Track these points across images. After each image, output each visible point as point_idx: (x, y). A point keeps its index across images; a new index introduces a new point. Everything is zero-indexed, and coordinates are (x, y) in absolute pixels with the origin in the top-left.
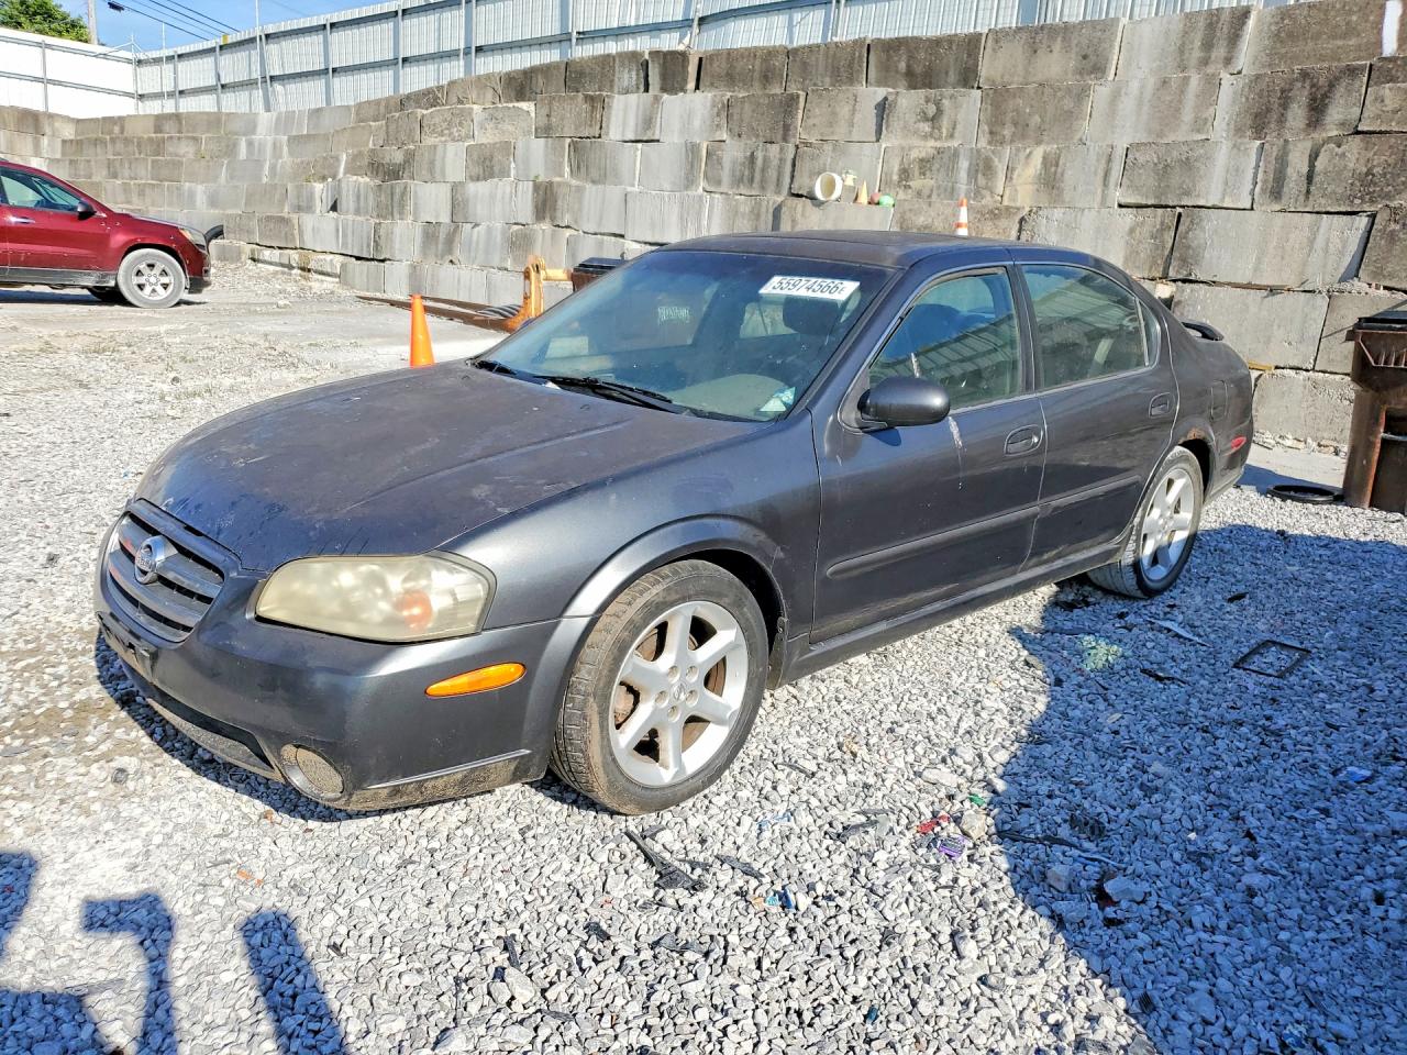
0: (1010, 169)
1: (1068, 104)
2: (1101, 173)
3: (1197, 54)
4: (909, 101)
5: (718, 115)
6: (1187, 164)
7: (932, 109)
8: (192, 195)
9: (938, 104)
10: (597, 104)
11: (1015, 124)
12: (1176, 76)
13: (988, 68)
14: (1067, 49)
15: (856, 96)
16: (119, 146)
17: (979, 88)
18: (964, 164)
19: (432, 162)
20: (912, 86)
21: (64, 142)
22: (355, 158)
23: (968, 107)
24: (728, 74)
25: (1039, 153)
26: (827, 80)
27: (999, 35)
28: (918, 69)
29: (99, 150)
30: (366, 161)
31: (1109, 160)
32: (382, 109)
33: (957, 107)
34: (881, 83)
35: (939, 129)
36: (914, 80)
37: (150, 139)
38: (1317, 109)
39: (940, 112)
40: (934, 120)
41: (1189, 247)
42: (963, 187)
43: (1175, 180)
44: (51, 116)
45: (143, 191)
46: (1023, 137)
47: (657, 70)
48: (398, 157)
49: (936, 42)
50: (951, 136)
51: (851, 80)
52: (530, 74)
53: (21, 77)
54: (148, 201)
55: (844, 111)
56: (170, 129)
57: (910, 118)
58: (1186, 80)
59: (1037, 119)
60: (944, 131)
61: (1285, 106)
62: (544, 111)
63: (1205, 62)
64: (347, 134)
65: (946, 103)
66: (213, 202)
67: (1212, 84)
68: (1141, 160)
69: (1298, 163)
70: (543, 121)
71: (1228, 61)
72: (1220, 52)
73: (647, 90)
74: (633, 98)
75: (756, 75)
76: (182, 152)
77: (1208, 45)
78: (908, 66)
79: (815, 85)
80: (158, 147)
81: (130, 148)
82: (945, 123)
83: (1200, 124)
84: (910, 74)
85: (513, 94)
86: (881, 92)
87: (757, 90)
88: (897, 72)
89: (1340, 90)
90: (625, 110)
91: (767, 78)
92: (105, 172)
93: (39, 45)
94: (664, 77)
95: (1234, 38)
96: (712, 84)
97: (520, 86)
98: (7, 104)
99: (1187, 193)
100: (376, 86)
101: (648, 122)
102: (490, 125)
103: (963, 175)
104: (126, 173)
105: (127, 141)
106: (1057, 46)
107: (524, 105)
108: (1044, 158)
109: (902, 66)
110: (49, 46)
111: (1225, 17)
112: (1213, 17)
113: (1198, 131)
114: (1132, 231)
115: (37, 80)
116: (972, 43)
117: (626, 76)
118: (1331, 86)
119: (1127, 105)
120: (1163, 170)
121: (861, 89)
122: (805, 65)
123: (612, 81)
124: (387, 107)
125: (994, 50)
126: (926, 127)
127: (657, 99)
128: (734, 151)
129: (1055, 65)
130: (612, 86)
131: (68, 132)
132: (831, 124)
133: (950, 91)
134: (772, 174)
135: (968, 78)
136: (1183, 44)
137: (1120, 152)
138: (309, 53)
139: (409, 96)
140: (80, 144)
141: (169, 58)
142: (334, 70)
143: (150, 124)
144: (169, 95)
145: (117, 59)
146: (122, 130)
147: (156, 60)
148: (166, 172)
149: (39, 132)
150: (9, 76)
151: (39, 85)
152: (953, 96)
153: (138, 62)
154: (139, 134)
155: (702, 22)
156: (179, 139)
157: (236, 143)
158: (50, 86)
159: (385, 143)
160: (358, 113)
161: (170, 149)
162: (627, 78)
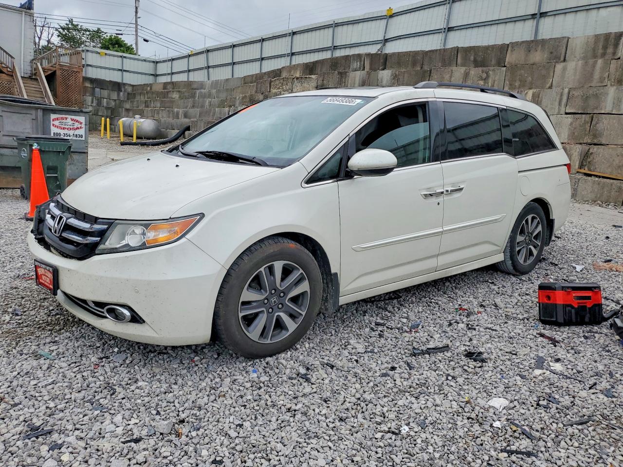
1: (544, 72)
2: (558, 100)
3: (600, 51)
4: (474, 72)
5: (394, 79)
6: (596, 96)
7: (484, 75)
8: (178, 113)
9: (487, 73)
10: (343, 75)
11: (520, 81)
12: (591, 61)
13: (510, 58)
14: (543, 50)
15: (452, 71)
16: (150, 95)
17: (505, 66)
20: (476, 66)
21: (128, 94)
22: (243, 98)
23: (500, 75)
24: (398, 62)
25: (531, 92)
26: (440, 64)
27: (515, 45)
28: (479, 59)
29: (142, 97)
30: (248, 99)
31: (562, 95)
32: (254, 79)
33: (495, 74)
34: (463, 65)
35: (488, 83)
36: (477, 64)
37: (162, 92)
39: (488, 76)
40: (486, 80)
41: (597, 130)
43: (592, 102)
44: (125, 84)
45: (159, 112)
46: (524, 86)
47: (368, 62)
48: (261, 98)
49: (487, 48)
51: (450, 65)
52: (315, 64)
53: (114, 69)
54: (160, 116)
55: (447, 76)
56: (169, 88)
57: (476, 79)
58: (595, 62)
59: (530, 78)
60: (490, 84)
62: (321, 79)
63: (603, 55)
64: (240, 88)
65: (491, 72)
66: (186, 116)
67: (607, 63)
68: (576, 94)
70: (320, 83)
71: (614, 54)
72: (610, 50)
73: (364, 70)
74: (358, 73)
75: (410, 63)
76: (173, 97)
77: (605, 48)
78: (475, 58)
79: (435, 66)
80: (166, 95)
81: (154, 96)
82: (490, 81)
83: (602, 79)
84: (475, 61)
85: (308, 72)
86: (463, 70)
87: (410, 68)
88: (470, 60)
90: (355, 78)
91: (414, 64)
92: (144, 105)
93: (121, 57)
94: (371, 64)
95: (616, 45)
96: (391, 67)
97: (311, 68)
98: (108, 79)
99: (597, 108)
100: (253, 69)
101: (365, 82)
102: (299, 85)
104: (152, 105)
105: (153, 93)
106: (539, 49)
107: (314, 76)
108: (533, 95)
109: (472, 58)
110: (125, 57)
111: (613, 36)
112: (607, 36)
113: (602, 82)
114: (571, 124)
115: (121, 70)
116: (503, 49)
117: (355, 64)
119: (570, 71)
120: (586, 99)
121: (454, 68)
122: (430, 58)
123: (349, 66)
124: (256, 77)
125: (512, 51)
126: (482, 83)
127: (368, 73)
129: (538, 57)
130: (349, 68)
131: (129, 89)
133: (492, 68)
135: (501, 63)
136: (594, 47)
137: (566, 90)
138: (225, 57)
139: (265, 73)
140: (135, 94)
141: (169, 60)
142: (234, 63)
143: (161, 86)
144: (168, 74)
145: (150, 61)
146: (151, 89)
147: (164, 61)
148: (167, 105)
149: (120, 90)
150: (110, 69)
151: (120, 73)
152: (493, 70)
153: (157, 62)
154: (157, 90)
155: (386, 41)
156: (173, 91)
157: (195, 93)
158: (124, 73)
159: (256, 92)
160: (244, 80)
161: (170, 96)
162: (356, 65)
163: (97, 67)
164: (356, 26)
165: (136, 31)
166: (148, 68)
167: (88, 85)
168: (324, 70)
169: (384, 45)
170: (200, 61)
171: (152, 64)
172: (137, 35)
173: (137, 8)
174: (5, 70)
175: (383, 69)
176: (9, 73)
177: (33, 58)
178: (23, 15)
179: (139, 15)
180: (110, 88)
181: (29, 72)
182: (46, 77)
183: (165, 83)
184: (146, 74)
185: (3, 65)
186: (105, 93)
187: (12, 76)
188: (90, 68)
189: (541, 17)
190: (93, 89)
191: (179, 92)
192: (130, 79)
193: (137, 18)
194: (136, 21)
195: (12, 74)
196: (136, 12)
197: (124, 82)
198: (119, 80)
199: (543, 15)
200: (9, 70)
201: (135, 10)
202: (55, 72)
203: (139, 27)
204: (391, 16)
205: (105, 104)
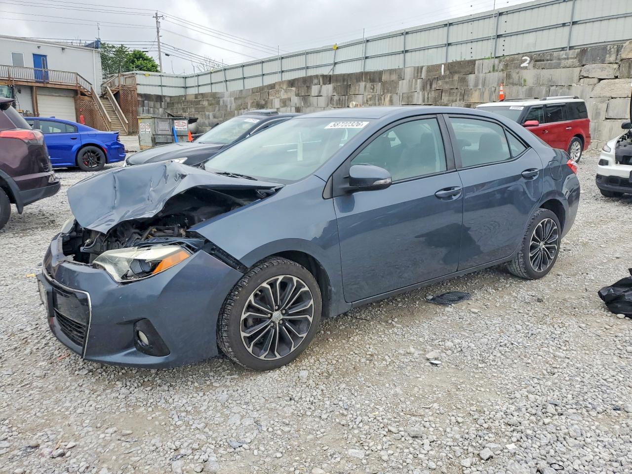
0: (384, 99)
1: (395, 85)
3: (416, 75)
4: (369, 85)
5: (333, 89)
6: (411, 96)
8: (209, 115)
9: (374, 86)
10: (309, 88)
11: (386, 90)
13: (384, 78)
14: (396, 73)
15: (360, 84)
16: (185, 103)
17: (381, 82)
18: (377, 98)
19: (272, 103)
20: (370, 82)
21: (168, 103)
22: (252, 103)
23: (378, 86)
24: (336, 80)
25: (389, 95)
26: (354, 81)
27: (385, 71)
28: (372, 78)
29: (179, 105)
30: (255, 104)
33: (377, 86)
34: (365, 81)
36: (372, 81)
37: (194, 101)
38: (431, 85)
40: (373, 89)
42: (377, 103)
43: (410, 99)
44: (165, 96)
46: (387, 92)
47: (322, 79)
48: (263, 102)
49: (374, 73)
50: (376, 92)
51: (360, 81)
52: (295, 80)
53: (156, 86)
55: (357, 88)
56: (200, 98)
57: (369, 89)
58: (413, 80)
59: (390, 88)
61: (427, 85)
62: (297, 90)
64: (250, 97)
66: (215, 117)
67: (416, 81)
69: (426, 96)
70: (297, 92)
71: (421, 76)
72: (419, 74)
73: (319, 84)
74: (317, 86)
75: (342, 80)
76: (204, 104)
77: (418, 73)
79: (352, 82)
80: (198, 103)
81: (189, 104)
82: (375, 90)
83: (415, 88)
84: (370, 79)
85: (290, 86)
86: (364, 83)
87: (341, 83)
88: (368, 79)
89: (434, 82)
90: (315, 89)
91: (344, 81)
93: (160, 76)
94: (323, 81)
95: (421, 72)
97: (292, 83)
98: (153, 94)
100: (257, 83)
101: (320, 92)
102: (285, 94)
103: (377, 100)
104: (189, 110)
105: (187, 102)
106: (394, 73)
107: (294, 89)
109: (369, 77)
111: (420, 68)
112: (418, 68)
113: (414, 90)
115: (160, 86)
116: (380, 73)
118: (433, 80)
119: (404, 84)
120: (408, 98)
122: (350, 77)
124: (260, 89)
125: (385, 74)
126: (372, 91)
127: (321, 86)
128: (336, 98)
129: (394, 77)
130: (312, 83)
131: (168, 100)
132: (355, 91)
134: (344, 102)
135: (380, 80)
136: (414, 73)
137: (401, 94)
138: (238, 74)
139: (265, 86)
140: (173, 103)
141: (196, 76)
142: (244, 78)
143: (194, 97)
144: (196, 86)
145: (180, 77)
146: (185, 99)
147: (191, 77)
148: (200, 110)
149: (161, 101)
150: (152, 85)
151: (160, 87)
152: (376, 84)
153: (186, 78)
154: (191, 100)
155: (335, 64)
156: (203, 100)
157: (219, 101)
158: (163, 87)
159: (260, 99)
160: (252, 91)
161: (201, 103)
162: (315, 81)
163: (144, 85)
164: (318, 54)
165: (159, 48)
166: (181, 83)
167: (140, 99)
168: (299, 84)
169: (335, 66)
170: (219, 77)
171: (182, 79)
172: (159, 51)
173: (158, 28)
174: (86, 93)
175: (330, 83)
176: (90, 95)
177: (102, 83)
178: (94, 53)
179: (160, 34)
180: (155, 100)
181: (101, 93)
182: (114, 95)
183: (196, 94)
184: (178, 87)
185: (85, 90)
186: (152, 104)
187: (92, 97)
188: (139, 86)
189: (406, 53)
190: (143, 102)
191: (208, 100)
192: (167, 92)
193: (158, 36)
194: (158, 40)
195: (92, 95)
196: (158, 32)
197: (164, 94)
198: (160, 94)
199: (407, 51)
200: (89, 93)
201: (156, 30)
202: (119, 91)
203: (161, 44)
204: (337, 48)
205: (152, 112)
